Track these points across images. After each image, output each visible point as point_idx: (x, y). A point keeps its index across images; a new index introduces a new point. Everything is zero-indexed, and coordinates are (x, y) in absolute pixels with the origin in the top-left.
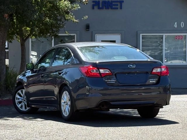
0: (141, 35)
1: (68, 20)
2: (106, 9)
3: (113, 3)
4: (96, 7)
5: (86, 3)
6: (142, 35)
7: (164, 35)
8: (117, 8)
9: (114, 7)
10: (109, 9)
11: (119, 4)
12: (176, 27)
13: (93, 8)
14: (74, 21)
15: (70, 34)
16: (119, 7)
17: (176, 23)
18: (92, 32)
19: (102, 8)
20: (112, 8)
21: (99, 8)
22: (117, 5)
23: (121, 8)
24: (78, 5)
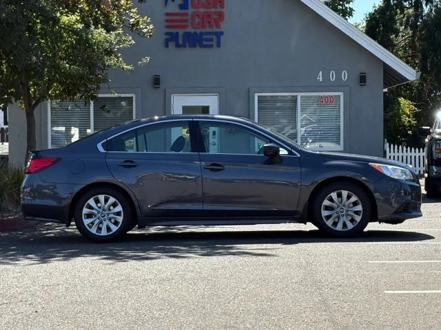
0: (256, 96)
1: (109, 66)
2: (190, 46)
3: (204, 37)
4: (171, 44)
5: (150, 36)
6: (258, 96)
7: (299, 95)
8: (211, 46)
9: (204, 43)
10: (195, 46)
11: (214, 37)
12: (321, 80)
13: (167, 46)
14: (123, 68)
15: (119, 95)
16: (214, 43)
17: (321, 73)
18: (165, 90)
19: (183, 46)
20: (202, 46)
21: (178, 46)
22: (212, 40)
23: (219, 45)
24: (130, 38)
